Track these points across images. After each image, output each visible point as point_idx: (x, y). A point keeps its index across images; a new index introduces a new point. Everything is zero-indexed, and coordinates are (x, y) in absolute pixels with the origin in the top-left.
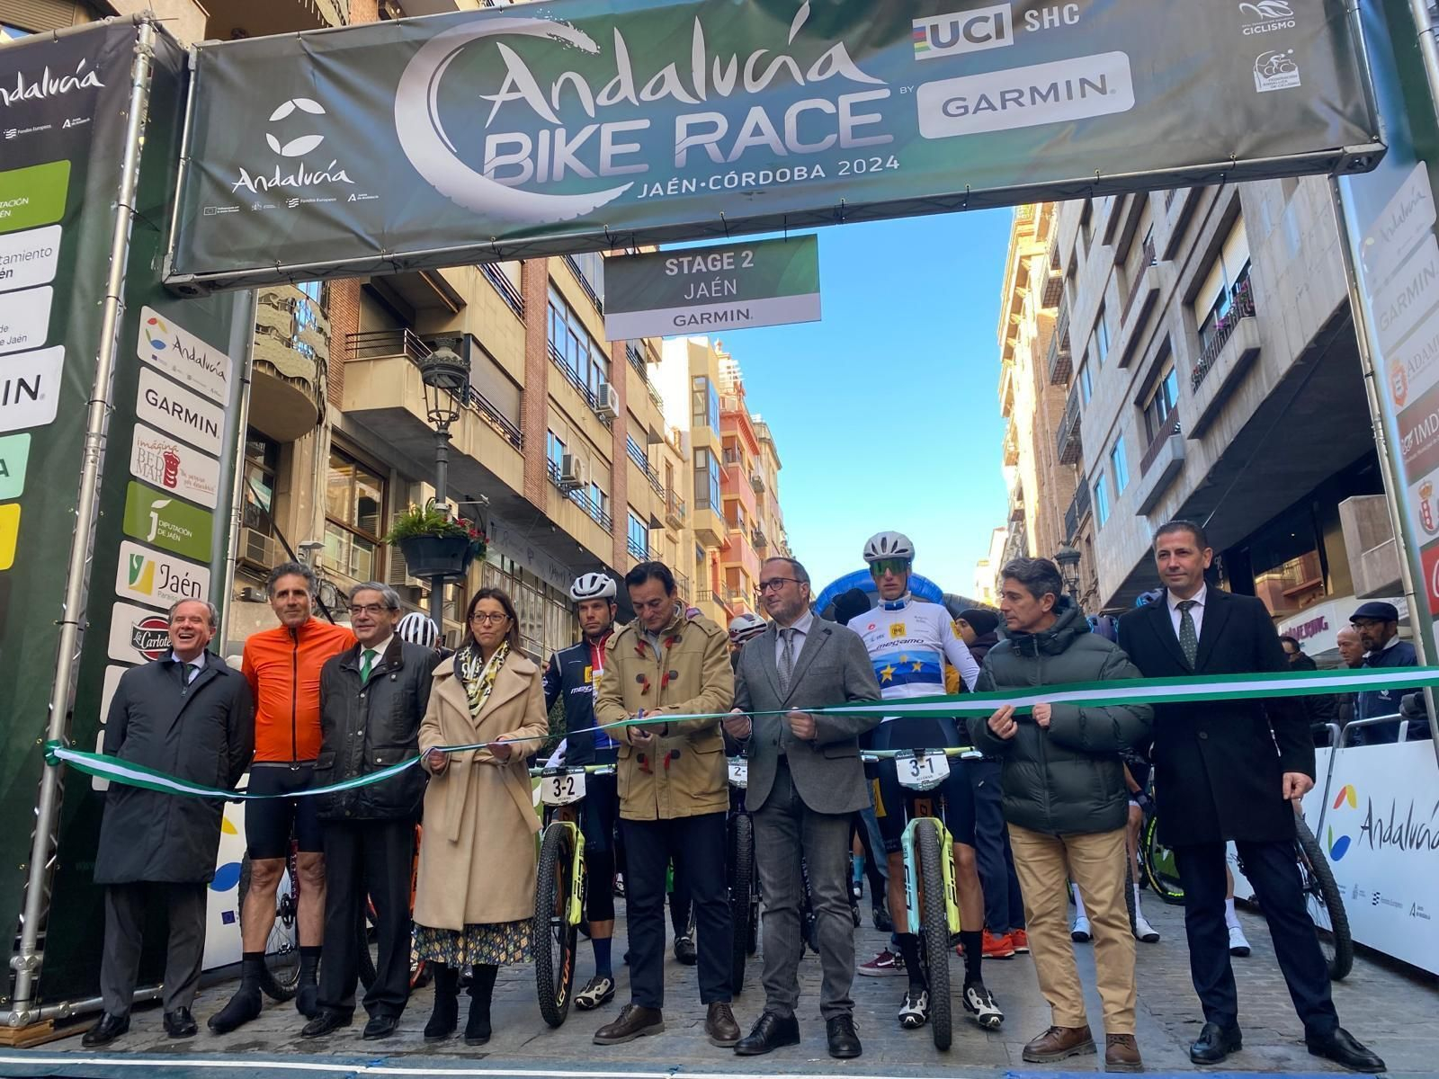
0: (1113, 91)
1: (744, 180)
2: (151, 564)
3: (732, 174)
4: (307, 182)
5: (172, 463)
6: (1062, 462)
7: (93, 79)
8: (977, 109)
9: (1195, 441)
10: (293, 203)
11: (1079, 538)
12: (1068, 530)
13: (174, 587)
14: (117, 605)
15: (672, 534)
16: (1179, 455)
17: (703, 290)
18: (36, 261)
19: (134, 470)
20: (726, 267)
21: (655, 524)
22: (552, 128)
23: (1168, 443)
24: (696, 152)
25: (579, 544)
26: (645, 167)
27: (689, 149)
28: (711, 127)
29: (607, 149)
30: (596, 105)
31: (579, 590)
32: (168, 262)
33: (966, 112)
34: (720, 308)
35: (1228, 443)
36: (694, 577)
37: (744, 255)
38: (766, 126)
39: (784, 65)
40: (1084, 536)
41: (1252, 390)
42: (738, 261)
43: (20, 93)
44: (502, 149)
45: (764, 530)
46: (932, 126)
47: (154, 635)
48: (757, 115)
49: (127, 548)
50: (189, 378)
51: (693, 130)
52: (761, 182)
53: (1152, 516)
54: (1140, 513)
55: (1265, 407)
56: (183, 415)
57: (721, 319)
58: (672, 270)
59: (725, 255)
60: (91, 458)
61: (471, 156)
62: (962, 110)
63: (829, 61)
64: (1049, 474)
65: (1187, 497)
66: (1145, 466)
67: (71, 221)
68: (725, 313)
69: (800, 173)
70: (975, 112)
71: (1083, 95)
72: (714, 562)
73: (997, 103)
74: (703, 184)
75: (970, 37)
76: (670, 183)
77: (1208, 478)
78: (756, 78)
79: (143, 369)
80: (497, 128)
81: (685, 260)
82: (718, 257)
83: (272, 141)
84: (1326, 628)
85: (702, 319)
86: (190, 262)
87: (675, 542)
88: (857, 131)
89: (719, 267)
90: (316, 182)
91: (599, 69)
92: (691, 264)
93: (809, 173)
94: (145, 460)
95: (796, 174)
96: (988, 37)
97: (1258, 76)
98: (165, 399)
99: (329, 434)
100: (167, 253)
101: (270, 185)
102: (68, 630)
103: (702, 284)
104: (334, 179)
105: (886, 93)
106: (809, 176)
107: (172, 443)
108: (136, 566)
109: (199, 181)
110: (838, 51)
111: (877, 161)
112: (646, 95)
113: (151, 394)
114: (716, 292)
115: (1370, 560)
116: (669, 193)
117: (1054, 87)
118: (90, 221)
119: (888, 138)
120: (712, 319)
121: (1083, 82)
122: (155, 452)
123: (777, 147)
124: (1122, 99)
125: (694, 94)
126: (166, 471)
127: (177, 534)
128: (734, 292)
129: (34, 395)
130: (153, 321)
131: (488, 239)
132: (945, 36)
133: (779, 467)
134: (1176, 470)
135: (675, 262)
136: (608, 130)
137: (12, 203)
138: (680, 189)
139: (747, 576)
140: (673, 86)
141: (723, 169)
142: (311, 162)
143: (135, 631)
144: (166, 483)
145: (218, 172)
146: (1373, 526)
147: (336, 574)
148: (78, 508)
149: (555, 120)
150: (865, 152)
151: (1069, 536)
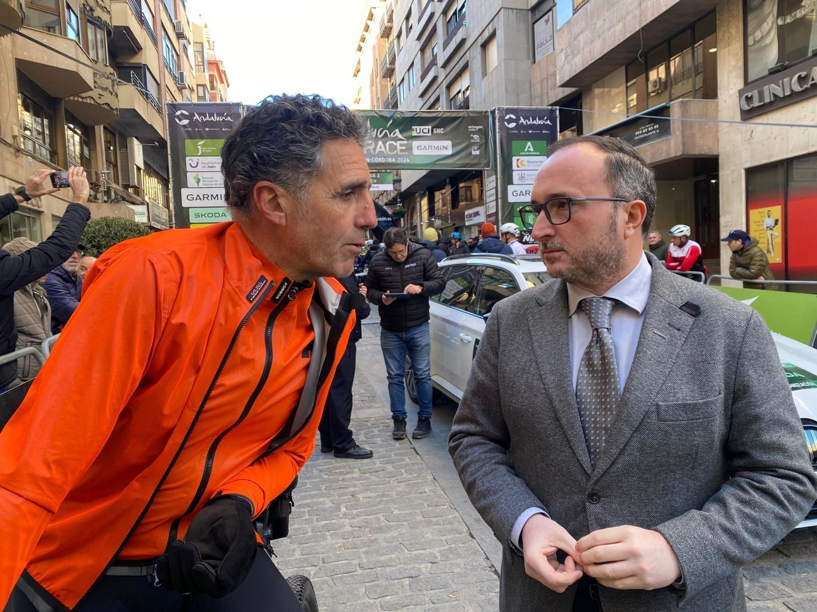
0: (448, 150)
1: (379, 160)
3: (377, 158)
7: (229, 118)
38: (383, 147)
39: (386, 133)
42: (376, 175)
43: (208, 119)
46: (416, 152)
48: (380, 143)
51: (367, 145)
52: (383, 161)
62: (421, 149)
63: (395, 133)
69: (390, 160)
70: (423, 150)
71: (443, 150)
73: (428, 148)
75: (423, 132)
78: (380, 134)
84: (479, 215)
88: (401, 150)
96: (426, 133)
97: (473, 151)
105: (406, 142)
110: (397, 131)
111: (405, 159)
117: (438, 146)
121: (443, 146)
123: (385, 152)
124: (450, 152)
132: (418, 131)
137: (211, 149)
141: (375, 156)
150: (403, 156)
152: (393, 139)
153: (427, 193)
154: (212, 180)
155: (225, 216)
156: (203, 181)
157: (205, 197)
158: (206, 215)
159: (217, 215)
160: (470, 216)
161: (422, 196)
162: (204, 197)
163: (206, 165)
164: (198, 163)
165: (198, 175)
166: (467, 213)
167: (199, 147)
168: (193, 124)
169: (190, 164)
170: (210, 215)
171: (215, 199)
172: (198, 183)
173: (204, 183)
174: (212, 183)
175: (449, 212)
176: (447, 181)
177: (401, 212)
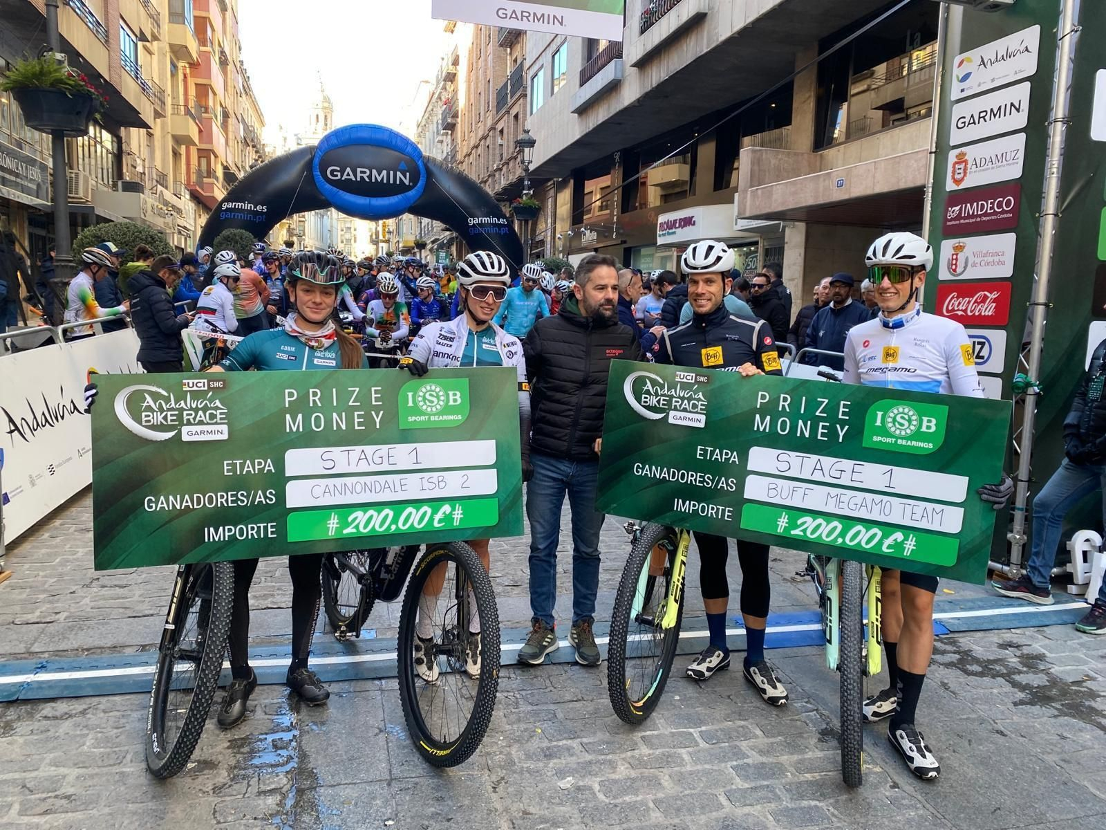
6: (501, 45)
9: (635, 70)
11: (508, 112)
12: (498, 104)
15: (148, 45)
16: (619, 77)
21: (142, 37)
23: (612, 64)
35: (662, 79)
36: (169, 91)
40: (513, 112)
41: (692, 44)
45: (227, 50)
53: (584, 116)
54: (574, 112)
55: (700, 62)
57: (539, 20)
64: (486, 51)
65: (618, 110)
66: (585, 77)
72: (185, 77)
77: (638, 100)
84: (694, 224)
85: (522, 16)
115: (754, 193)
134: (614, 87)
139: (215, 94)
146: (759, 170)
151: (499, 108)
153: (572, 181)
160: (671, 225)
161: (560, 187)
166: (662, 219)
175: (615, 218)
176: (617, 158)
177: (531, 207)
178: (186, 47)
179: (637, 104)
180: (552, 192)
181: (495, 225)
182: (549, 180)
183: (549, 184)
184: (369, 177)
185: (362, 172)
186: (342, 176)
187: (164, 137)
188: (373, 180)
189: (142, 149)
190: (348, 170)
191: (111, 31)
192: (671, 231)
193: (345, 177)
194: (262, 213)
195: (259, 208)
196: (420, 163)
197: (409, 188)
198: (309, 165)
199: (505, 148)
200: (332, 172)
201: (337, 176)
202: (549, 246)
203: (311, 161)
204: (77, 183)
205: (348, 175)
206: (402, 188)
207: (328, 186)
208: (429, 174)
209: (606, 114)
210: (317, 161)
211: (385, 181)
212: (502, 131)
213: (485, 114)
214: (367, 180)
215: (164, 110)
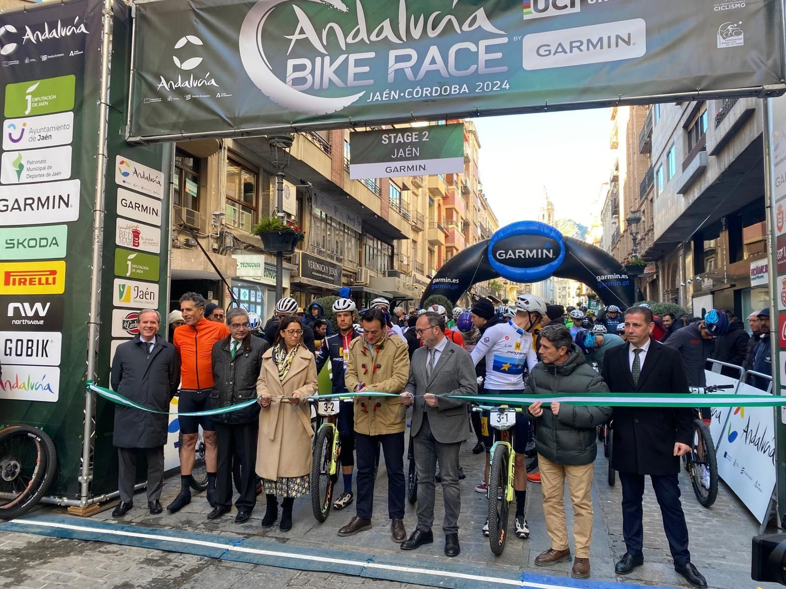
0: (634, 44)
1: (424, 92)
2: (129, 287)
3: (418, 88)
4: (195, 85)
5: (136, 234)
6: (641, 153)
7: (83, 28)
8: (556, 52)
9: (714, 157)
10: (188, 97)
11: (646, 198)
12: (641, 192)
13: (141, 297)
14: (115, 311)
15: (415, 191)
16: (704, 164)
17: (401, 153)
18: (62, 131)
19: (118, 242)
20: (414, 140)
21: (405, 188)
22: (323, 56)
23: (698, 156)
24: (400, 72)
25: (362, 205)
26: (371, 82)
27: (396, 71)
28: (408, 58)
29: (352, 70)
30: (347, 44)
31: (337, 307)
32: (128, 129)
33: (550, 54)
34: (410, 163)
35: (731, 162)
36: (427, 215)
37: (423, 134)
38: (439, 59)
39: (450, 20)
40: (650, 198)
42: (420, 136)
43: (47, 35)
44: (297, 68)
45: (469, 185)
46: (531, 62)
47: (133, 322)
48: (434, 51)
49: (117, 282)
50: (142, 188)
51: (399, 59)
52: (434, 95)
53: (686, 196)
54: (679, 193)
56: (140, 208)
57: (410, 170)
58: (385, 141)
59: (414, 133)
60: (97, 240)
61: (280, 72)
62: (547, 53)
63: (474, 19)
64: (633, 158)
65: (706, 188)
66: (685, 165)
67: (78, 110)
68: (413, 166)
69: (454, 90)
70: (554, 54)
71: (617, 46)
72: (439, 205)
73: (568, 49)
74: (402, 94)
75: (555, 6)
76: (385, 93)
77: (718, 179)
78: (434, 28)
79: (119, 189)
80: (294, 55)
81: (392, 135)
82: (410, 135)
83: (176, 60)
85: (401, 169)
86: (139, 131)
87: (417, 196)
88: (488, 63)
89: (410, 140)
90: (199, 85)
91: (348, 21)
92: (395, 138)
93: (460, 89)
94: (123, 237)
95: (453, 89)
96: (566, 7)
97: (719, 37)
98: (131, 202)
99: (226, 152)
100: (127, 124)
101: (176, 86)
102: (92, 327)
103: (401, 150)
104: (208, 84)
105: (505, 40)
106: (460, 91)
107: (136, 224)
108: (122, 290)
109: (141, 83)
110: (480, 13)
111: (498, 83)
112: (373, 37)
113: (124, 201)
114: (408, 154)
116: (384, 99)
117: (601, 39)
118: (86, 110)
119: (505, 68)
120: (406, 170)
121: (618, 37)
122: (127, 230)
123: (444, 72)
124: (638, 50)
125: (400, 38)
126: (134, 239)
127: (141, 270)
128: (418, 155)
129: (67, 205)
130: (122, 163)
131: (288, 123)
132: (541, 5)
133: (479, 147)
134: (701, 172)
135: (387, 136)
136: (353, 57)
137: (48, 98)
138: (389, 97)
139: (457, 213)
140: (388, 32)
141: (413, 85)
142: (197, 73)
143: (124, 321)
144: (134, 245)
145: (150, 79)
147: (233, 228)
148: (92, 265)
149: (325, 52)
150: (492, 77)
151: (641, 196)
152: (467, 36)
153: (692, 242)
154: (42, 165)
155: (56, 244)
156: (28, 169)
157: (29, 203)
158: (26, 244)
159: (44, 242)
161: (686, 247)
162: (26, 204)
163: (37, 134)
164: (23, 130)
165: (20, 156)
166: (753, 266)
167: (29, 98)
168: (24, 49)
169: (10, 134)
170: (32, 243)
171: (43, 206)
172: (19, 173)
173: (31, 173)
174: (42, 172)
175: (725, 267)
176: (723, 222)
177: (638, 265)
178: (438, 189)
179: (718, 182)
180: (681, 252)
181: (618, 280)
182: (679, 243)
183: (679, 246)
184: (524, 255)
185: (519, 252)
186: (506, 256)
187: (423, 242)
188: (527, 257)
189: (409, 251)
190: (510, 252)
191: (383, 189)
192: (760, 275)
193: (508, 257)
194: (456, 284)
195: (454, 281)
196: (561, 242)
197: (552, 260)
198: (486, 252)
199: (646, 223)
200: (500, 254)
201: (503, 256)
202: (682, 292)
203: (486, 250)
204: (361, 274)
205: (510, 255)
206: (547, 260)
207: (498, 264)
208: (567, 248)
209: (699, 191)
210: (490, 248)
211: (535, 257)
212: (644, 212)
213: (634, 201)
214: (523, 257)
215: (423, 226)
